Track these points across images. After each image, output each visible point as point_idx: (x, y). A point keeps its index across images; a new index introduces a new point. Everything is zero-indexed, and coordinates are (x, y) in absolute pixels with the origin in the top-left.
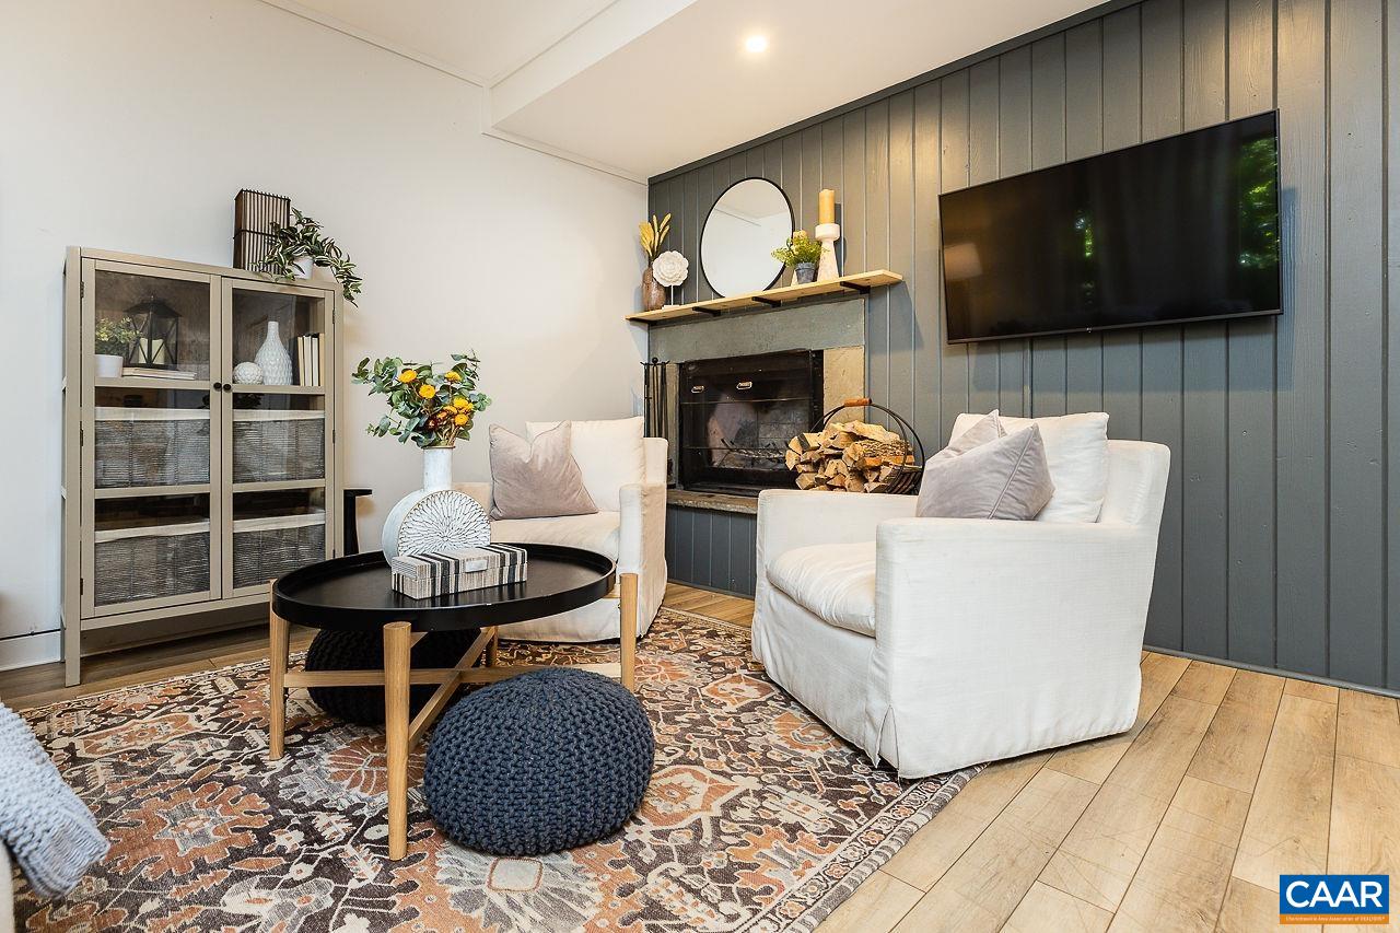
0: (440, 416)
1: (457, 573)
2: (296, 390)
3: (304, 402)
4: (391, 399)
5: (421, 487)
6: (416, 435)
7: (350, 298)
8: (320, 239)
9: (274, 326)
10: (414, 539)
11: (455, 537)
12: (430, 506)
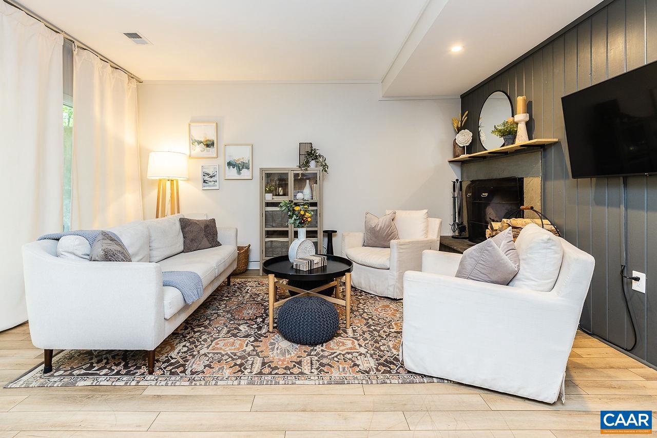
0: (305, 219)
1: (313, 264)
2: (312, 201)
3: (315, 204)
7: (326, 171)
8: (317, 154)
9: (308, 182)
10: (299, 254)
11: (307, 253)
12: (302, 244)
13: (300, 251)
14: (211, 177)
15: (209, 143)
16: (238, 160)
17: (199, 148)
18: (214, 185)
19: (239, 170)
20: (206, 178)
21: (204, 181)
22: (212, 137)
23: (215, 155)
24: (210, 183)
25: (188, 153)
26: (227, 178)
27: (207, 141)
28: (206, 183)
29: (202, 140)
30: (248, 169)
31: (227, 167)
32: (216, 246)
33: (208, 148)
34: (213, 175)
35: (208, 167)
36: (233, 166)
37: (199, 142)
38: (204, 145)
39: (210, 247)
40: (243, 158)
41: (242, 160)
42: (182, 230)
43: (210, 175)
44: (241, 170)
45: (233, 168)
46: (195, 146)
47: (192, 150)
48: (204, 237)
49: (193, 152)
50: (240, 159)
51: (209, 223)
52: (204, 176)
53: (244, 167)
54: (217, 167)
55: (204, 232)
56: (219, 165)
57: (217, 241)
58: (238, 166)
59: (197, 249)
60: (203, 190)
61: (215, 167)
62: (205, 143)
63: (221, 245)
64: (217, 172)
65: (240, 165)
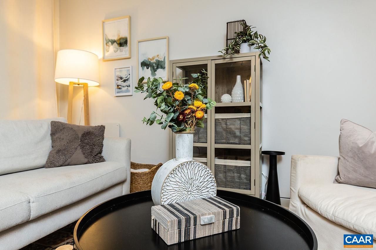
0: (187, 112)
1: (195, 224)
3: (247, 109)
4: (156, 101)
6: (172, 124)
8: (252, 33)
9: (239, 77)
10: (170, 193)
11: (195, 192)
12: (180, 171)
13: (172, 186)
14: (125, 81)
15: (122, 41)
16: (153, 59)
17: (112, 48)
18: (128, 91)
19: (154, 70)
20: (120, 83)
21: (118, 87)
22: (124, 34)
23: (127, 56)
24: (124, 89)
25: (101, 56)
27: (120, 39)
28: (120, 88)
29: (116, 38)
30: (163, 68)
31: (141, 68)
32: (96, 162)
33: (122, 48)
34: (126, 79)
35: (121, 69)
36: (147, 67)
37: (113, 42)
38: (118, 44)
39: (85, 162)
40: (158, 56)
41: (157, 58)
42: (51, 136)
43: (124, 79)
44: (156, 71)
45: (148, 68)
46: (109, 46)
47: (106, 52)
48: (79, 148)
49: (107, 54)
50: (155, 56)
51: (92, 130)
52: (117, 80)
53: (159, 67)
54: (130, 69)
55: (79, 141)
56: (132, 67)
57: (99, 155)
58: (152, 66)
59: (64, 165)
60: (117, 96)
61: (128, 69)
62: (118, 42)
63: (104, 160)
64: (129, 75)
65: (154, 65)
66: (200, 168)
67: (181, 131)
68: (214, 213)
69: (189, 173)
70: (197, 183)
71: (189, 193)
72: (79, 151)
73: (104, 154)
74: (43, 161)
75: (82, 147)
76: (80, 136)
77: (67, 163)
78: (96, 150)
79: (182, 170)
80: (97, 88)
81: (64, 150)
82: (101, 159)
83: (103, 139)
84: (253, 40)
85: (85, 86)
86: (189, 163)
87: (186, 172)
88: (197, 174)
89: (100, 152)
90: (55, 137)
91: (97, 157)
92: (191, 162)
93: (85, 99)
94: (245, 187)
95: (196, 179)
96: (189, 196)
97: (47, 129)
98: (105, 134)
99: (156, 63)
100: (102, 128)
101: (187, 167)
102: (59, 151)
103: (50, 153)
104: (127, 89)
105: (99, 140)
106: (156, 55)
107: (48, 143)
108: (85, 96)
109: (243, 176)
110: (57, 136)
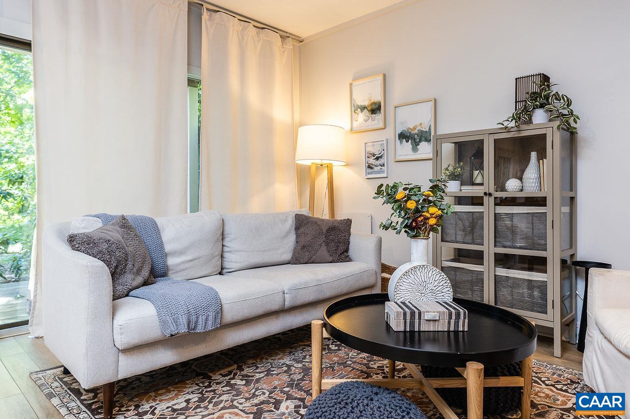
0: (420, 219)
1: (420, 319)
4: (393, 207)
5: (409, 260)
6: (406, 230)
9: (534, 155)
10: (404, 293)
11: (429, 294)
12: (413, 274)
13: (405, 286)
14: (377, 159)
15: (374, 107)
16: (414, 128)
17: (362, 117)
18: (381, 172)
19: (415, 145)
20: (372, 161)
21: (370, 167)
22: (378, 97)
23: (381, 125)
24: (376, 169)
25: (348, 127)
26: (399, 158)
27: (371, 105)
28: (371, 168)
29: (366, 103)
30: (428, 140)
31: (398, 142)
32: (341, 262)
33: (374, 115)
34: (379, 155)
35: (373, 143)
36: (407, 139)
37: (363, 108)
38: (368, 111)
39: (330, 261)
40: (421, 124)
41: (419, 128)
42: (296, 231)
43: (376, 156)
44: (418, 145)
45: (407, 141)
46: (358, 114)
47: (354, 122)
48: (324, 244)
49: (355, 124)
50: (416, 125)
51: (337, 225)
52: (368, 157)
53: (423, 139)
54: (385, 142)
55: (324, 236)
56: (387, 140)
57: (345, 254)
58: (413, 138)
59: (309, 262)
60: (367, 179)
61: (382, 142)
62: (369, 108)
63: (350, 260)
64: (384, 150)
65: (416, 136)
66: (435, 272)
67: (414, 237)
68: (439, 312)
69: (423, 276)
70: (431, 286)
71: (423, 295)
72: (324, 248)
73: (352, 252)
74: (288, 256)
75: (327, 245)
76: (324, 231)
77: (312, 260)
78: (342, 248)
79: (415, 273)
80: (345, 168)
81: (309, 246)
82: (348, 259)
83: (350, 235)
84: (550, 105)
85: (330, 168)
86: (422, 267)
87: (419, 275)
88: (431, 278)
89: (347, 250)
90: (299, 232)
91: (343, 256)
92: (424, 266)
93: (329, 183)
94: (539, 310)
95: (430, 282)
96: (423, 298)
97: (290, 223)
98: (351, 230)
99: (417, 135)
100: (348, 222)
101: (420, 271)
102: (303, 247)
103: (295, 248)
104: (381, 169)
105: (345, 236)
106: (418, 123)
107: (292, 237)
108: (329, 179)
109: (536, 293)
110: (301, 230)
